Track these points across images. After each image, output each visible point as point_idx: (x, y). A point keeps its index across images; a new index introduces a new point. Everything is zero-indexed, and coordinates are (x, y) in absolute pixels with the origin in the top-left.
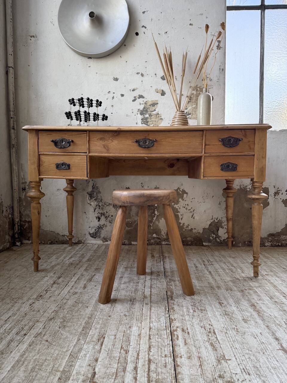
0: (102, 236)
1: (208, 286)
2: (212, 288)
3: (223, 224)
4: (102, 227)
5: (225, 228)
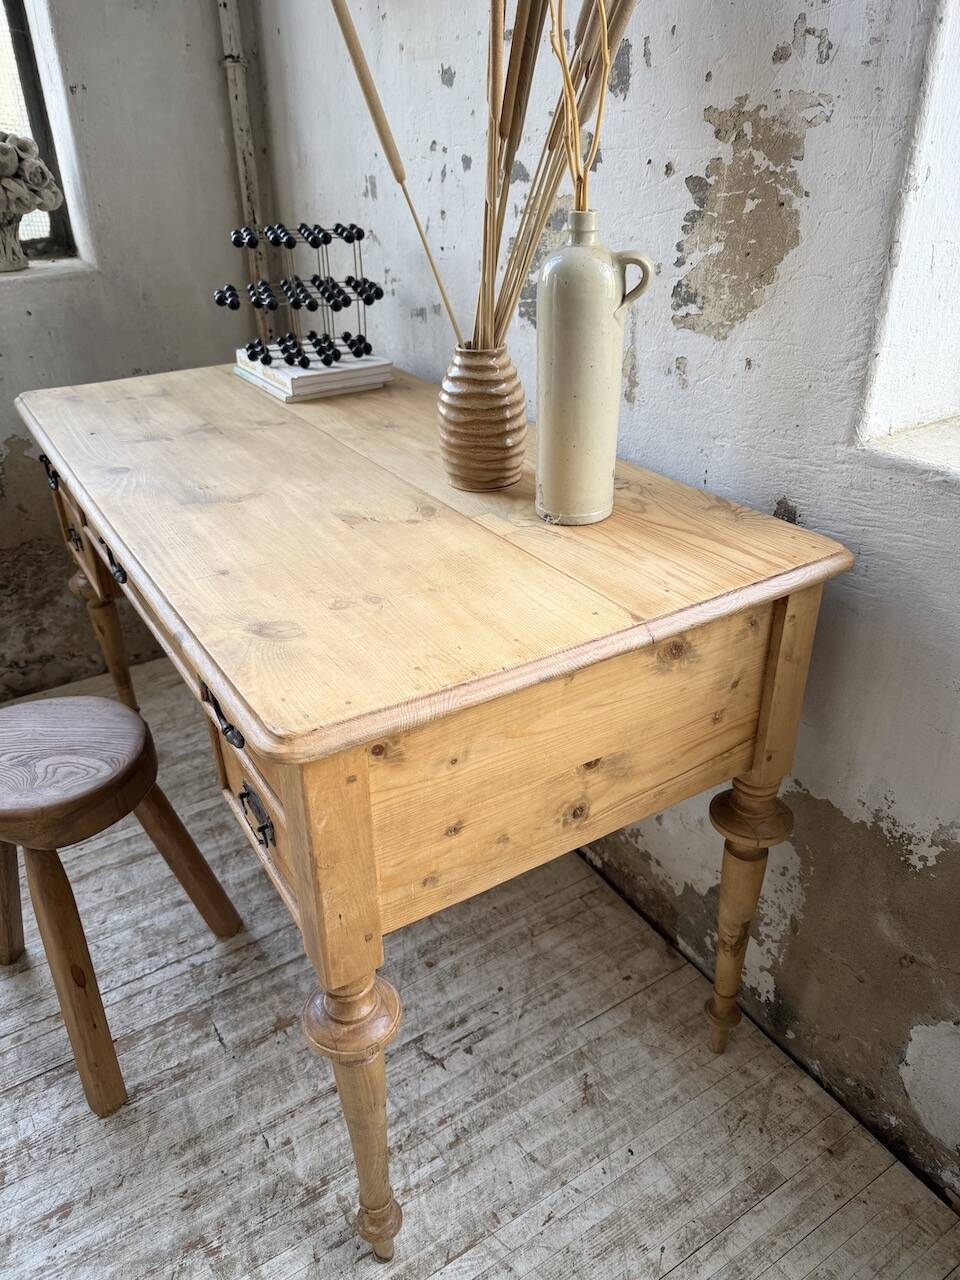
1: (202, 1126)
2: (193, 1141)
3: (763, 929)
5: (769, 951)
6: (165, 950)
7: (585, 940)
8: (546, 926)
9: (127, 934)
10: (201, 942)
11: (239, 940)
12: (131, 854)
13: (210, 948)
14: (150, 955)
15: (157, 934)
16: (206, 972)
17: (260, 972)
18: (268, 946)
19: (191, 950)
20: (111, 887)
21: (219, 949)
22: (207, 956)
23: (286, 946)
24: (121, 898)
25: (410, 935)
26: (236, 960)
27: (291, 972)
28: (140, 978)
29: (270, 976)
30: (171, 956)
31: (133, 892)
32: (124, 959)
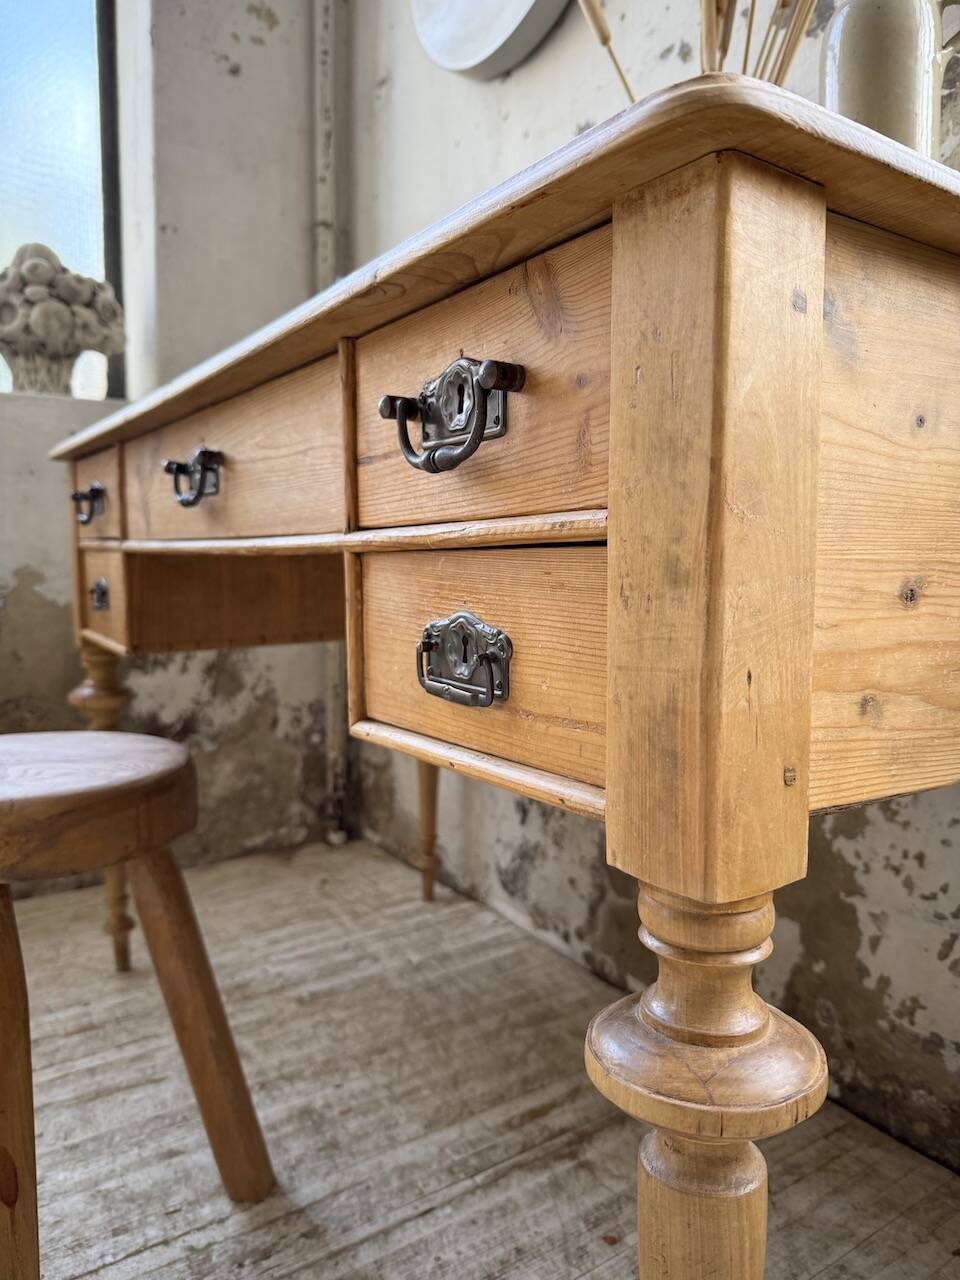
0: (533, 895)
4: (532, 853)
6: (142, 1223)
7: (859, 1195)
8: (787, 1179)
9: (76, 1202)
10: (206, 1212)
11: (273, 1207)
12: (94, 1087)
13: (221, 1221)
14: (115, 1233)
15: (131, 1199)
16: (214, 1259)
17: (311, 1257)
18: (323, 1215)
19: (189, 1224)
20: (57, 1132)
21: (237, 1222)
22: (216, 1234)
23: (353, 1215)
24: (74, 1147)
25: (564, 1196)
26: (269, 1239)
27: (366, 1257)
28: (95, 1271)
29: (331, 1263)
30: (153, 1233)
31: (93, 1139)
32: (68, 1240)
